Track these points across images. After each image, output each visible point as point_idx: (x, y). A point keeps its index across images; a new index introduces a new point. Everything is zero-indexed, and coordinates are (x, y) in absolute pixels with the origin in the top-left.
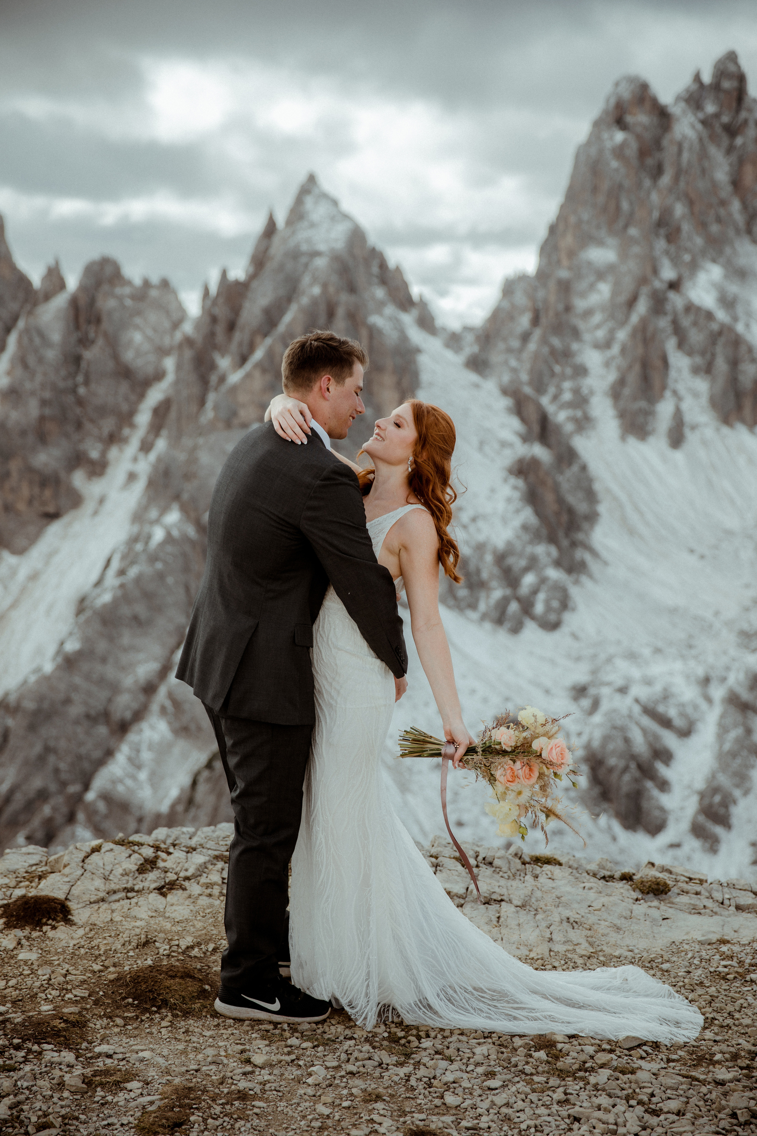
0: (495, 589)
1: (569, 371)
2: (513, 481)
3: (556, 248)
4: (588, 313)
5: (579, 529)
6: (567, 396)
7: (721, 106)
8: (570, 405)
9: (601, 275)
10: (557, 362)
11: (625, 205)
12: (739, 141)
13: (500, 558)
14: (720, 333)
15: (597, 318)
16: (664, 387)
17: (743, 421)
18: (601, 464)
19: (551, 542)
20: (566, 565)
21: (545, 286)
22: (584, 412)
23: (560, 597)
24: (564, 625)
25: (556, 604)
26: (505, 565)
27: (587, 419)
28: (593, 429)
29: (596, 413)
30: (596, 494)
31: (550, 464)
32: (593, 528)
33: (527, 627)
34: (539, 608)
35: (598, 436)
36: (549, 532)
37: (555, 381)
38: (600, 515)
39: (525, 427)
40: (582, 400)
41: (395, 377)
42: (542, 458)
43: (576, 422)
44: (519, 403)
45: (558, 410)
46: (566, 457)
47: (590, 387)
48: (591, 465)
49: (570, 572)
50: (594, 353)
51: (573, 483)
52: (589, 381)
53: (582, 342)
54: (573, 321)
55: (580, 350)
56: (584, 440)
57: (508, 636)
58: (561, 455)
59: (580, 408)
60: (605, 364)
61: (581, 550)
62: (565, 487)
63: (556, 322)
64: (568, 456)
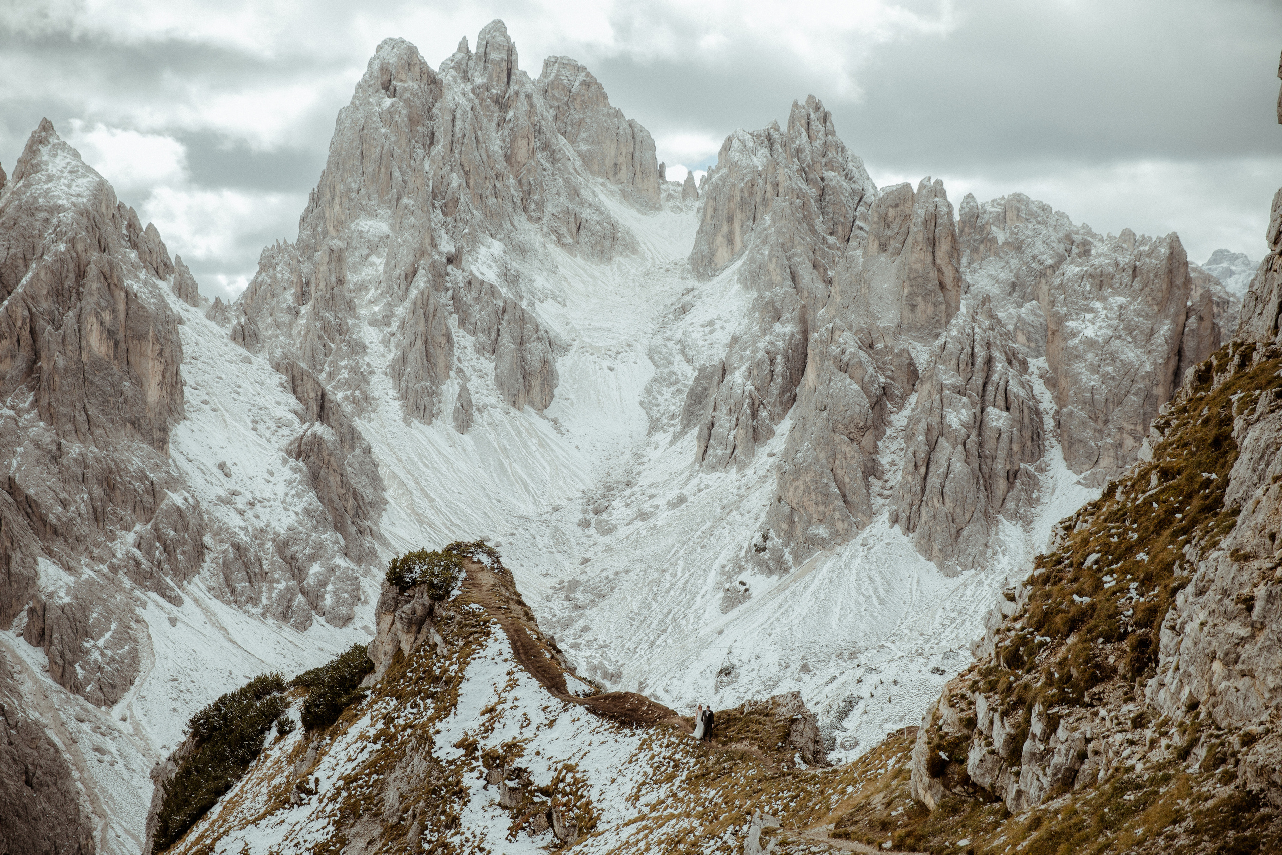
0: (278, 582)
1: (344, 348)
2: (292, 462)
3: (322, 217)
4: (362, 287)
5: (366, 517)
6: (345, 374)
7: (490, 78)
8: (347, 384)
9: (373, 248)
10: (333, 340)
11: (397, 174)
12: (511, 114)
13: (282, 547)
14: (504, 310)
15: (372, 293)
16: (448, 368)
17: (533, 405)
18: (385, 448)
19: (336, 529)
20: (355, 554)
21: (310, 258)
22: (363, 392)
23: (349, 588)
24: (356, 620)
25: (346, 595)
26: (288, 553)
27: (366, 398)
28: (374, 411)
29: (376, 394)
30: (380, 480)
31: (334, 444)
32: (379, 515)
33: (315, 621)
34: (328, 600)
35: (379, 417)
36: (335, 518)
37: (330, 358)
38: (386, 502)
39: (301, 406)
40: (360, 379)
41: (158, 347)
42: (325, 437)
43: (354, 401)
44: (294, 379)
45: (335, 387)
46: (348, 437)
47: (368, 364)
48: (375, 450)
49: (359, 561)
50: (371, 328)
51: (356, 466)
52: (366, 359)
53: (357, 318)
54: (348, 295)
55: (355, 325)
56: (365, 423)
57: (294, 632)
58: (342, 435)
59: (357, 387)
60: (382, 342)
61: (369, 538)
62: (349, 469)
63: (328, 295)
64: (350, 437)
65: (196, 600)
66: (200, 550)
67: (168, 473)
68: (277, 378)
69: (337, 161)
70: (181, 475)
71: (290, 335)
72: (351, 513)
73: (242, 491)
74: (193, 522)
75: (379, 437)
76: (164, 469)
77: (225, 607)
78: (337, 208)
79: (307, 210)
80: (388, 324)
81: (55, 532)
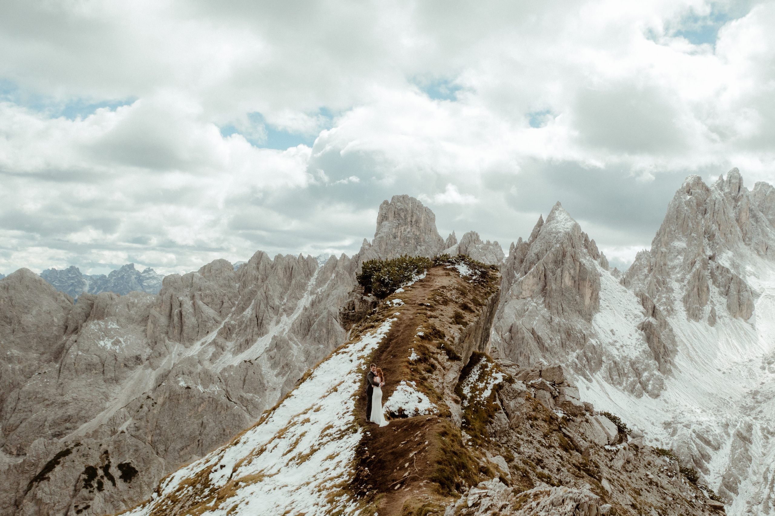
0: (630, 377)
1: (665, 290)
2: (639, 331)
3: (660, 241)
4: (674, 267)
5: (668, 355)
6: (664, 300)
7: (731, 189)
8: (665, 304)
9: (679, 253)
10: (660, 287)
11: (690, 224)
12: (739, 203)
13: (632, 364)
14: (732, 278)
15: (678, 270)
16: (707, 300)
17: (743, 317)
18: (679, 330)
19: (656, 359)
20: (662, 370)
21: (655, 256)
22: (671, 307)
23: (659, 383)
24: (661, 396)
25: (657, 386)
26: (635, 367)
27: (672, 310)
28: (675, 315)
29: (676, 309)
30: (676, 342)
31: (656, 325)
32: (675, 356)
33: (644, 395)
34: (650, 387)
35: (677, 318)
36: (655, 355)
37: (659, 293)
38: (678, 351)
39: (645, 310)
40: (670, 302)
41: (590, 283)
42: (653, 323)
43: (668, 311)
44: (643, 300)
45: (660, 305)
46: (663, 324)
47: (674, 297)
48: (674, 330)
49: (664, 373)
50: (676, 283)
51: (666, 336)
52: (673, 295)
53: (671, 279)
54: (667, 270)
55: (670, 281)
56: (671, 319)
57: (635, 398)
58: (661, 323)
59: (669, 305)
60: (681, 288)
61: (669, 364)
62: (663, 337)
63: (660, 269)
64: (664, 324)
65: (597, 381)
66: (601, 362)
67: (591, 331)
68: (636, 299)
69: (668, 220)
70: (596, 333)
71: (644, 284)
72: (662, 353)
73: (619, 341)
74: (599, 351)
75: (676, 325)
76: (589, 330)
77: (609, 385)
78: (666, 237)
79: (655, 239)
80: (683, 282)
81: (547, 350)
